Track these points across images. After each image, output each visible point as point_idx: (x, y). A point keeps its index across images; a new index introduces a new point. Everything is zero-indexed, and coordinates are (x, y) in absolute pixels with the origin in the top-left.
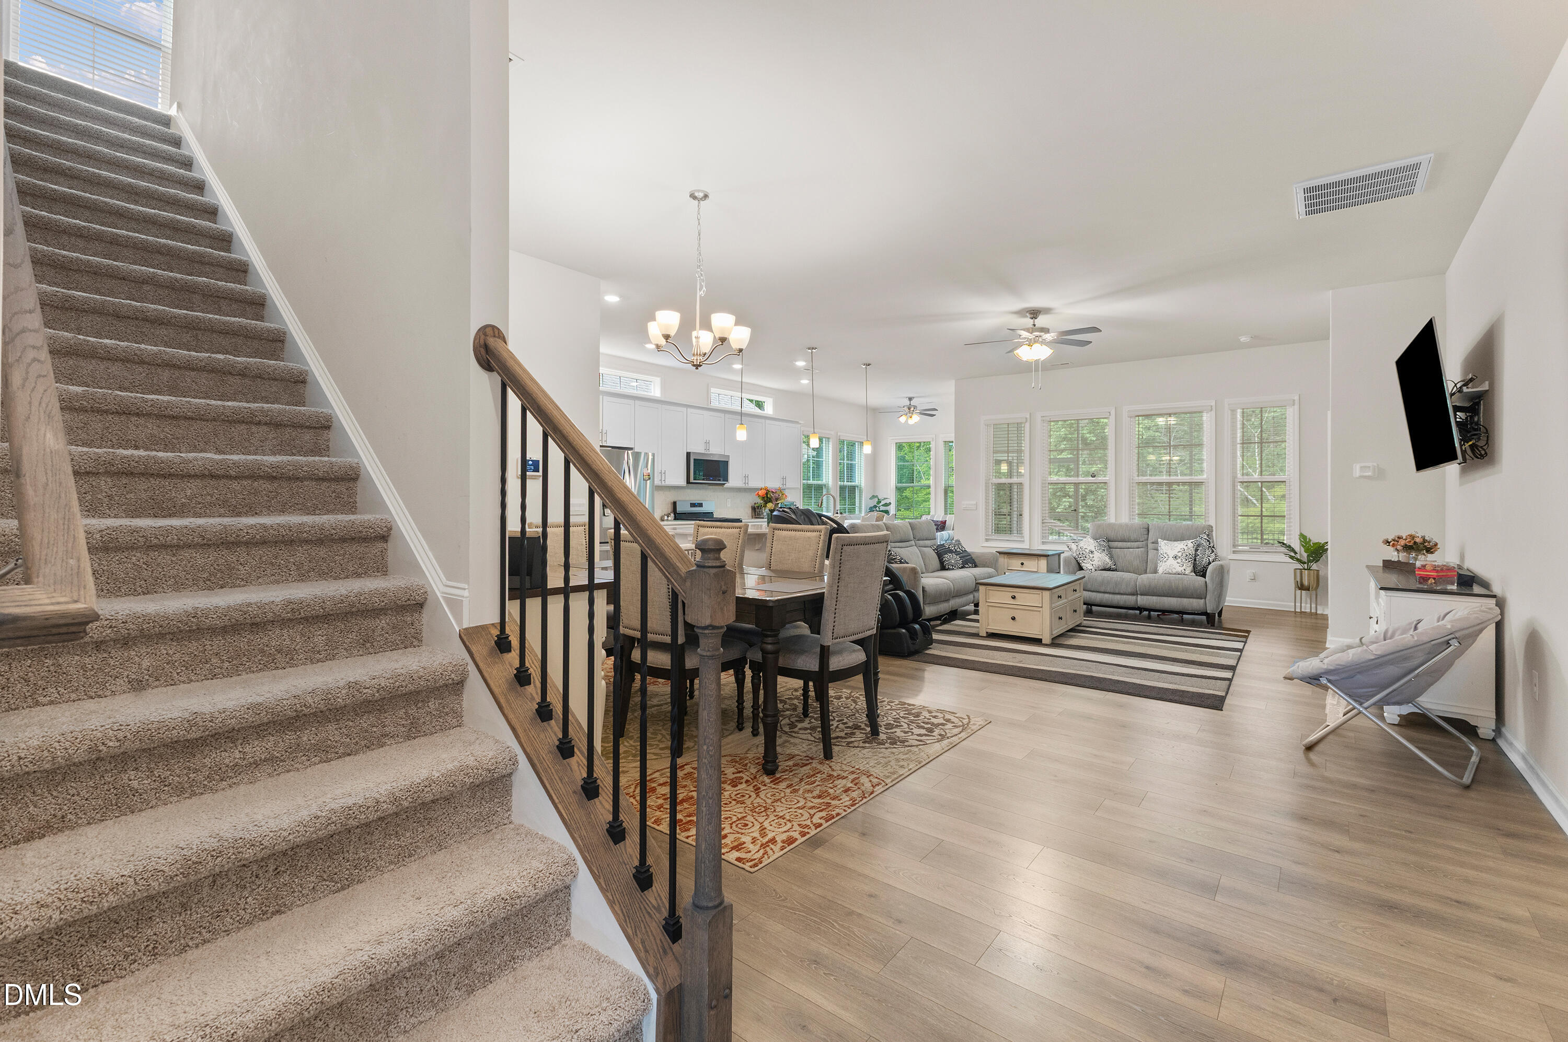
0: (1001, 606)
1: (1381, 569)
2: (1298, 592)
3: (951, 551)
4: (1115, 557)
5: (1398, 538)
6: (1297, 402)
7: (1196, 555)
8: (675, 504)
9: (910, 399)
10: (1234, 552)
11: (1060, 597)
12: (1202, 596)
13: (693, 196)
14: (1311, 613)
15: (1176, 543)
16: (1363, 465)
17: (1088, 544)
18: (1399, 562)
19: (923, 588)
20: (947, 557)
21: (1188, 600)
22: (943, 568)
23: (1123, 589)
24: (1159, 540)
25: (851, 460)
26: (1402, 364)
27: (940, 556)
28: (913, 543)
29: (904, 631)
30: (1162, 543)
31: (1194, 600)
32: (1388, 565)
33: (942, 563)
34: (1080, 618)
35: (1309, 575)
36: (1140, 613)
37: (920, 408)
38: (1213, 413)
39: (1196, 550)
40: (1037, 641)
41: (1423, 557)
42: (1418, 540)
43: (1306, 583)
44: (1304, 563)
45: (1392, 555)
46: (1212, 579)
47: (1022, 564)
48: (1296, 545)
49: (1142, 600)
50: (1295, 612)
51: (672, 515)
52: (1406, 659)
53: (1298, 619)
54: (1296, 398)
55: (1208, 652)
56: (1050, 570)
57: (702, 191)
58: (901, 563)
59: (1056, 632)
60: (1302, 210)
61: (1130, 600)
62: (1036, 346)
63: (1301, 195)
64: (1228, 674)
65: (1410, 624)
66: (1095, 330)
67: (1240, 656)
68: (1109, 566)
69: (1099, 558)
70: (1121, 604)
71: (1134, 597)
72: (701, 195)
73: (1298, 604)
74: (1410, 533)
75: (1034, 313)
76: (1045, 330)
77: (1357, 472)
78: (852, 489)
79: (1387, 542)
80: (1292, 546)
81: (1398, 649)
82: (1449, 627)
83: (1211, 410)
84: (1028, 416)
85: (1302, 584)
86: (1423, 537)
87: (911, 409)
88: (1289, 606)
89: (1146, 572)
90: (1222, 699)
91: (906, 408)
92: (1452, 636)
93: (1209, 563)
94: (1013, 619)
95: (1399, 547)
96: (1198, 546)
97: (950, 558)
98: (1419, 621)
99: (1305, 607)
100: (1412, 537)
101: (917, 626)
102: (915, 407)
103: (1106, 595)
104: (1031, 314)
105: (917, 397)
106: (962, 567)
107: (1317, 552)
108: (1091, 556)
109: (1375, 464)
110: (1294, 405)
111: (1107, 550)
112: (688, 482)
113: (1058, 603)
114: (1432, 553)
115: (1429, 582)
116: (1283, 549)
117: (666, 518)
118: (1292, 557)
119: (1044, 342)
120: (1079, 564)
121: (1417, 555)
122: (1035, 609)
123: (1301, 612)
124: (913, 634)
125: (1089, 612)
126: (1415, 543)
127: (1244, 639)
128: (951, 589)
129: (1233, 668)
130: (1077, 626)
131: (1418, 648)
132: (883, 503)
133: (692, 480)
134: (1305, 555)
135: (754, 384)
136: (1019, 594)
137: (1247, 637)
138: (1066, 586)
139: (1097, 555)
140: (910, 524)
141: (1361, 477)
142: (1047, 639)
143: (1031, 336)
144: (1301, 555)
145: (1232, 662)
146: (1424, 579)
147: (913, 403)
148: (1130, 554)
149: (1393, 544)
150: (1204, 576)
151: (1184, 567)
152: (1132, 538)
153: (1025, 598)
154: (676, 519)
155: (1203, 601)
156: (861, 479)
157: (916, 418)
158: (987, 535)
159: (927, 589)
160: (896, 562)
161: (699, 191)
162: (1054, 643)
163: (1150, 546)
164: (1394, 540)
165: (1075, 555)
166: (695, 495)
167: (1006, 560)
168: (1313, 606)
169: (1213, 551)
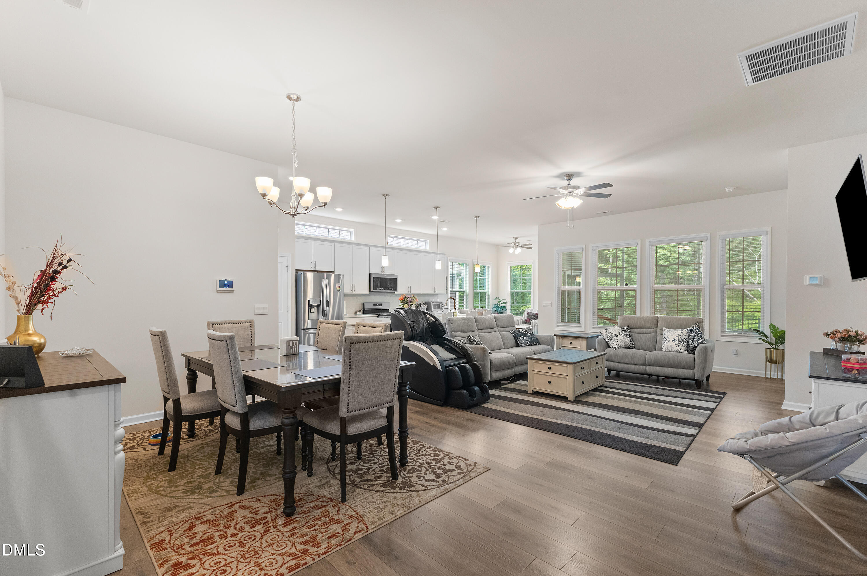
0: (542, 374)
1: (822, 355)
2: (769, 365)
3: (523, 335)
4: (634, 339)
5: (836, 332)
6: (769, 233)
7: (689, 339)
8: (363, 304)
9: (516, 238)
10: (722, 336)
11: (582, 368)
12: (691, 367)
13: (289, 98)
14: (778, 379)
15: (675, 331)
16: (811, 276)
17: (614, 330)
18: (836, 349)
19: (490, 361)
20: (520, 338)
21: (682, 370)
22: (517, 345)
23: (636, 361)
24: (664, 328)
25: (483, 276)
26: (840, 198)
27: (515, 337)
28: (497, 329)
29: (465, 392)
30: (666, 330)
31: (686, 370)
32: (828, 352)
33: (516, 342)
34: (601, 381)
35: (776, 354)
36: (649, 377)
37: (522, 243)
38: (708, 241)
39: (689, 336)
40: (564, 399)
41: (856, 346)
42: (851, 334)
43: (774, 358)
44: (773, 344)
45: (831, 344)
46: (698, 356)
47: (571, 343)
48: (768, 332)
49: (650, 369)
50: (766, 378)
51: (362, 311)
52: (819, 447)
53: (768, 384)
54: (769, 230)
55: (687, 411)
56: (589, 348)
57: (295, 94)
58: (477, 344)
59: (578, 393)
60: (750, 78)
61: (641, 369)
62: (570, 198)
63: (745, 64)
64: (693, 431)
65: (833, 408)
66: (608, 185)
67: (711, 415)
68: (629, 345)
69: (622, 340)
70: (635, 371)
71: (644, 367)
72: (295, 97)
73: (768, 373)
74: (845, 328)
75: (569, 176)
76: (576, 187)
77: (807, 282)
78: (483, 294)
79: (827, 335)
80: (765, 332)
81: (812, 439)
82: (861, 422)
83: (707, 240)
84: (584, 247)
85: (771, 359)
86: (856, 332)
87: (516, 245)
88: (761, 373)
89: (655, 350)
90: (680, 455)
91: (513, 244)
92: (864, 430)
93: (698, 345)
94: (549, 382)
95: (836, 339)
96: (691, 333)
97: (522, 339)
98: (841, 407)
99: (774, 375)
100: (847, 331)
101: (477, 388)
102: (518, 243)
103: (625, 365)
104: (567, 177)
105: (521, 237)
106: (530, 345)
107: (781, 337)
108: (616, 338)
109: (822, 276)
110: (767, 234)
111: (629, 334)
112: (370, 291)
113: (582, 372)
114: (864, 344)
115: (853, 372)
116: (757, 335)
117: (358, 313)
118: (764, 340)
119: (577, 196)
120: (607, 344)
121: (851, 346)
122: (563, 376)
123: (771, 378)
124: (472, 394)
125: (609, 377)
126: (850, 336)
127: (718, 400)
128: (513, 361)
129: (700, 426)
130: (601, 386)
131: (831, 439)
132: (502, 302)
133: (372, 290)
134: (774, 339)
135: (416, 232)
136: (554, 366)
137: (721, 398)
138: (589, 361)
139: (620, 338)
140: (495, 317)
141: (810, 285)
142: (571, 398)
143: (566, 192)
144: (771, 339)
145: (701, 420)
146: (849, 370)
147: (517, 241)
148: (644, 337)
149: (832, 336)
150: (694, 353)
151: (680, 347)
152: (646, 327)
153: (558, 369)
154: (364, 313)
155: (692, 371)
156: (488, 288)
157: (519, 250)
158: (558, 323)
159: (493, 361)
160: (474, 344)
161: (293, 94)
162: (577, 401)
163: (659, 332)
164: (832, 333)
165: (605, 337)
166: (377, 298)
167: (561, 340)
168: (780, 374)
169: (701, 337)
